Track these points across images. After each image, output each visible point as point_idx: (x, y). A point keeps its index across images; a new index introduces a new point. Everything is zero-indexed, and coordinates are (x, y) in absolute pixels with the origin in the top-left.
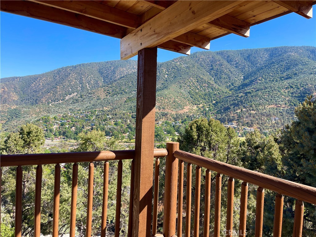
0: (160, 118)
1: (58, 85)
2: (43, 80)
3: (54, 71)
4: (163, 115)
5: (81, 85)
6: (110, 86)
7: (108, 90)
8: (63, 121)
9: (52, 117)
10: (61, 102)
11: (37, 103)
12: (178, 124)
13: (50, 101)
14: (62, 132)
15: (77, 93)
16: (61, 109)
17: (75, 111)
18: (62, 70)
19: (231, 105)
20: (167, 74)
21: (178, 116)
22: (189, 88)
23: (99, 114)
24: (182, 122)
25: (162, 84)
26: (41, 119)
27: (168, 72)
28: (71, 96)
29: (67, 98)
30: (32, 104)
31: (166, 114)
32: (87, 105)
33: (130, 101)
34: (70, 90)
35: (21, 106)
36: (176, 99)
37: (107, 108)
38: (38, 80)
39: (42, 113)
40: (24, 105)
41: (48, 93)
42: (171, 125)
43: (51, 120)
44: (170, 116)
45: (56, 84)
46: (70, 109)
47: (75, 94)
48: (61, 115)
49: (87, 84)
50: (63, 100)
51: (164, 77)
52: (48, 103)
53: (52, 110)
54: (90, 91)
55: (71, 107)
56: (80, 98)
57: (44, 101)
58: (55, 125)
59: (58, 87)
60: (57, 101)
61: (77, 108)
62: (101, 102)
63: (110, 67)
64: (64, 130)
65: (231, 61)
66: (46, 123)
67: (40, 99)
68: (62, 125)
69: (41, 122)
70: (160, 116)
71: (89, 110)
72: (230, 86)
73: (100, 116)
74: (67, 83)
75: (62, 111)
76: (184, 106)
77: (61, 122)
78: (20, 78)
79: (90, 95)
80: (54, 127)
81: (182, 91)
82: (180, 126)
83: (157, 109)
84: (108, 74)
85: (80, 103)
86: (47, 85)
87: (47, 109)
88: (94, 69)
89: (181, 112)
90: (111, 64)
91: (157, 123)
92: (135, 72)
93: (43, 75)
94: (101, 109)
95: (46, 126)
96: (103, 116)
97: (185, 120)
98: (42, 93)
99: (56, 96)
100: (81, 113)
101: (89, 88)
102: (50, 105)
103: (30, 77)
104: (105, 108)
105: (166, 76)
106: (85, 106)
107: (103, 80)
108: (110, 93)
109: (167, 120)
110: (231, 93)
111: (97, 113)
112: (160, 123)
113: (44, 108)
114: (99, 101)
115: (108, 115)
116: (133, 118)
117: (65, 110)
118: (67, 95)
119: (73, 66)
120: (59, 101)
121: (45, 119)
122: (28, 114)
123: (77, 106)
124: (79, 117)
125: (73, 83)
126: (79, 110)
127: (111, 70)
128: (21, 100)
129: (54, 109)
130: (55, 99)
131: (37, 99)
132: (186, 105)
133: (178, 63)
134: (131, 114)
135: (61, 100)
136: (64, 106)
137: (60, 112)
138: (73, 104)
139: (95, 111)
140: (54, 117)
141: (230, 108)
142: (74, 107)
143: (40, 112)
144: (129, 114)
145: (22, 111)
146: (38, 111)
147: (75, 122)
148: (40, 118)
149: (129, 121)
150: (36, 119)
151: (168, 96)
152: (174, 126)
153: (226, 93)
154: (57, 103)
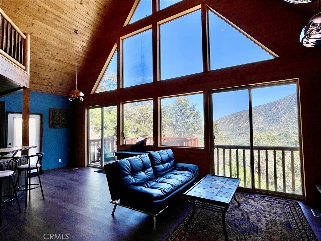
1: (294, 106)
2: (281, 104)
3: (291, 95)
9: (291, 132)
11: (277, 122)
13: (288, 119)
26: (282, 134)
30: (274, 123)
35: (266, 125)
38: (277, 105)
39: (282, 130)
40: (268, 124)
41: (286, 113)
43: (291, 135)
52: (286, 121)
53: (291, 127)
57: (283, 120)
60: (295, 119)
66: (287, 137)
67: (280, 119)
69: (282, 136)
78: (263, 105)
86: (284, 108)
87: (286, 126)
93: (281, 100)
95: (286, 139)
98: (281, 114)
102: (289, 122)
103: (270, 103)
113: (284, 125)
121: (285, 133)
122: (271, 131)
128: (265, 121)
129: (293, 125)
130: (292, 118)
131: (277, 119)
140: (293, 133)
143: (281, 128)
145: (267, 128)
146: (279, 128)
150: (278, 134)
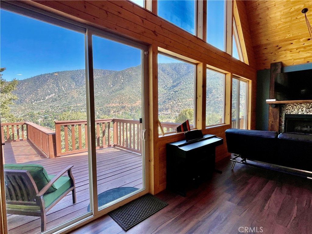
0: (120, 110)
1: (38, 88)
2: (25, 85)
3: (35, 77)
4: (122, 108)
5: (57, 88)
6: (81, 88)
7: (80, 91)
8: (46, 116)
9: (35, 112)
10: (42, 101)
11: (22, 103)
12: (133, 113)
13: (33, 100)
14: (46, 123)
15: (55, 94)
16: (43, 106)
17: (54, 108)
18: (41, 76)
19: (166, 100)
20: (123, 79)
21: (133, 107)
22: (138, 89)
23: (74, 109)
24: (136, 112)
25: (120, 86)
27: (123, 78)
28: (50, 96)
29: (47, 98)
30: (18, 104)
31: (124, 107)
32: (64, 103)
33: (97, 98)
34: (49, 91)
36: (131, 97)
37: (80, 104)
38: (21, 85)
39: (27, 110)
41: (31, 94)
42: (128, 114)
43: (36, 115)
44: (127, 108)
45: (37, 88)
46: (50, 106)
47: (54, 94)
48: (44, 111)
49: (63, 87)
50: (44, 99)
51: (121, 81)
52: (31, 102)
53: (36, 107)
54: (65, 92)
55: (50, 105)
56: (58, 98)
57: (28, 101)
58: (39, 118)
59: (39, 90)
60: (39, 101)
61: (56, 105)
62: (75, 100)
63: (80, 74)
64: (48, 122)
65: (164, 71)
66: (32, 118)
67: (24, 99)
68: (45, 118)
69: (27, 117)
70: (120, 108)
71: (66, 106)
72: (164, 87)
73: (76, 110)
74: (46, 87)
75: (44, 108)
76: (136, 101)
77: (45, 116)
79: (65, 95)
80: (39, 120)
81: (134, 91)
82: (135, 114)
83: (118, 104)
84: (79, 79)
85: (58, 102)
86: (29, 89)
87: (31, 107)
88: (67, 76)
89: (134, 105)
90: (81, 72)
91: (119, 114)
92: (99, 78)
93: (25, 81)
94: (75, 105)
95: (32, 120)
96: (78, 110)
97: (138, 111)
98: (25, 94)
99: (37, 97)
100: (60, 109)
101: (64, 90)
102: (34, 104)
104: (78, 104)
105: (122, 80)
106: (62, 104)
107: (75, 84)
108: (81, 94)
109: (126, 111)
110: (165, 91)
111: (72, 108)
112: (121, 113)
113: (29, 106)
114: (73, 100)
115: (82, 109)
116: (100, 110)
117: (46, 107)
118: (47, 96)
119: (50, 74)
120: (40, 100)
121: (31, 114)
123: (56, 104)
124: (59, 112)
125: (51, 86)
126: (58, 107)
127: (80, 76)
129: (37, 106)
130: (37, 99)
131: (21, 100)
132: (138, 100)
133: (130, 72)
134: (99, 108)
135: (42, 100)
136: (45, 104)
137: (42, 108)
138: (53, 102)
139: (71, 107)
140: (38, 113)
141: (165, 102)
142: (54, 104)
143: (26, 109)
144: (97, 108)
146: (24, 108)
147: (56, 116)
148: (26, 114)
149: (98, 112)
150: (23, 115)
151: (125, 94)
152: (130, 115)
153: (162, 92)
154: (38, 102)
